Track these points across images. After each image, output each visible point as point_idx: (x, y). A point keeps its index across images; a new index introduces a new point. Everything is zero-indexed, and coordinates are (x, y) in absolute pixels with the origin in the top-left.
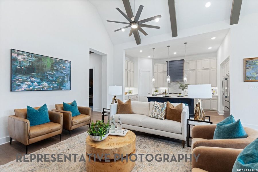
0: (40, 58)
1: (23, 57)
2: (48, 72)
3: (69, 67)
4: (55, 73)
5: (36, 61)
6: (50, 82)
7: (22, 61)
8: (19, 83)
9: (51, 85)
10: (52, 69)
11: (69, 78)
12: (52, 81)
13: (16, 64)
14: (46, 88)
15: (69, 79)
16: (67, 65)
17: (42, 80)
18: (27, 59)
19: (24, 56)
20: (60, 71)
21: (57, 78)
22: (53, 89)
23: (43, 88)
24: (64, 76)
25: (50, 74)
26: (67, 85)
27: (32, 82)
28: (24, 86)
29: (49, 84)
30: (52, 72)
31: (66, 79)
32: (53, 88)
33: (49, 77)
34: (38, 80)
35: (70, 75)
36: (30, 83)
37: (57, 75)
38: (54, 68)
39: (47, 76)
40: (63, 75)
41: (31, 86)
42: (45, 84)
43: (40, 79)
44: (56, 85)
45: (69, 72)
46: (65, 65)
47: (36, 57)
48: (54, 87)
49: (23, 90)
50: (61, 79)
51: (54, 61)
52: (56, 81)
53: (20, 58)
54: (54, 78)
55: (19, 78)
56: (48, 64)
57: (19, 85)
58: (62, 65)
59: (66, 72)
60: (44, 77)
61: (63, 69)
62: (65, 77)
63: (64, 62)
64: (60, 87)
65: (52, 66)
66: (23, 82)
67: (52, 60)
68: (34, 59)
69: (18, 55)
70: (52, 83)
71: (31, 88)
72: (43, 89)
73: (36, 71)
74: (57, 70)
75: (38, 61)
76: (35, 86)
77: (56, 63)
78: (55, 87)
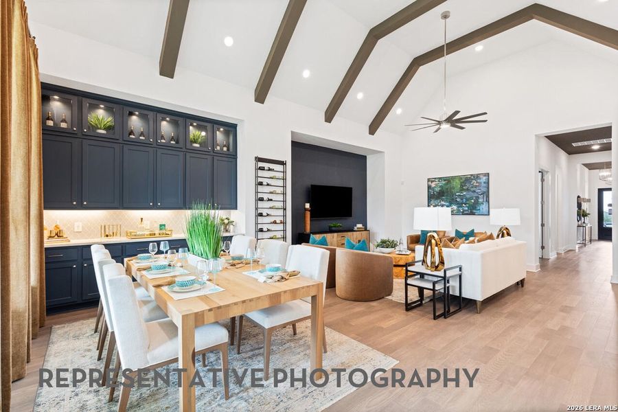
0: (448, 180)
1: (435, 183)
2: (457, 194)
3: (484, 183)
4: (464, 193)
5: (445, 184)
6: (460, 205)
7: (435, 187)
9: (460, 208)
10: (462, 190)
11: (485, 197)
12: (462, 204)
13: (430, 191)
14: (455, 212)
15: (485, 199)
16: (481, 181)
17: (451, 204)
18: (438, 184)
20: (472, 189)
21: (467, 200)
25: (459, 195)
26: (483, 208)
29: (458, 207)
30: (462, 193)
31: (480, 200)
32: (463, 212)
33: (458, 200)
34: (447, 204)
35: (487, 194)
37: (468, 196)
38: (464, 188)
40: (476, 195)
42: (454, 207)
43: (449, 202)
44: (467, 209)
45: (484, 190)
46: (478, 181)
47: (445, 180)
48: (464, 211)
50: (473, 201)
51: (464, 180)
52: (467, 204)
53: (433, 185)
54: (464, 200)
55: (433, 202)
56: (457, 184)
58: (474, 181)
59: (480, 189)
60: (453, 199)
61: (476, 187)
62: (478, 197)
63: (477, 177)
64: (472, 211)
65: (462, 186)
67: (461, 178)
69: (432, 182)
70: (462, 206)
73: (446, 194)
74: (468, 190)
75: (447, 184)
77: (466, 181)
78: (467, 211)
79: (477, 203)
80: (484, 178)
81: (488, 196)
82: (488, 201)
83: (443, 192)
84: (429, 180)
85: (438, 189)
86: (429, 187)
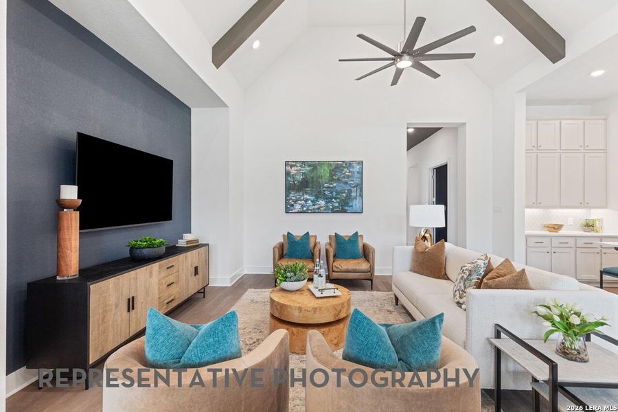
0: (314, 166)
1: (296, 168)
2: (326, 185)
3: (358, 172)
4: (335, 185)
5: (309, 171)
6: (328, 200)
7: (296, 174)
8: (293, 203)
9: (329, 204)
10: (331, 180)
11: (358, 191)
12: (332, 198)
13: (289, 179)
14: (322, 209)
15: (358, 193)
16: (354, 170)
17: (317, 198)
18: (301, 170)
19: (297, 166)
20: (344, 180)
21: (338, 193)
22: (333, 211)
23: (319, 209)
24: (350, 188)
25: (328, 187)
26: (356, 204)
27: (306, 200)
28: (298, 207)
29: (327, 203)
30: (331, 184)
31: (353, 194)
32: (332, 209)
33: (327, 193)
34: (313, 198)
35: (360, 187)
36: (303, 202)
37: (338, 189)
38: (334, 177)
39: (324, 191)
40: (348, 187)
41: (304, 206)
42: (322, 203)
43: (315, 196)
44: (337, 205)
45: (358, 181)
46: (351, 170)
47: (309, 166)
48: (334, 207)
49: (296, 211)
50: (344, 194)
51: (334, 167)
52: (338, 198)
53: (293, 171)
54: (334, 193)
55: (293, 196)
56: (325, 172)
57: (292, 205)
58: (346, 170)
59: (353, 181)
60: (320, 192)
61: (348, 177)
62: (351, 190)
63: (349, 164)
64: (344, 206)
65: (331, 175)
66: (296, 201)
67: (331, 165)
68: (308, 168)
69: (291, 167)
70: (331, 202)
71: (305, 209)
72: (318, 211)
73: (310, 185)
74: (338, 180)
75: (313, 170)
76: (309, 206)
77: (337, 168)
78: (336, 207)
79: (349, 197)
80: (358, 167)
81: (361, 190)
82: (361, 196)
83: (307, 182)
84: (287, 163)
85: (299, 177)
86: (287, 174)
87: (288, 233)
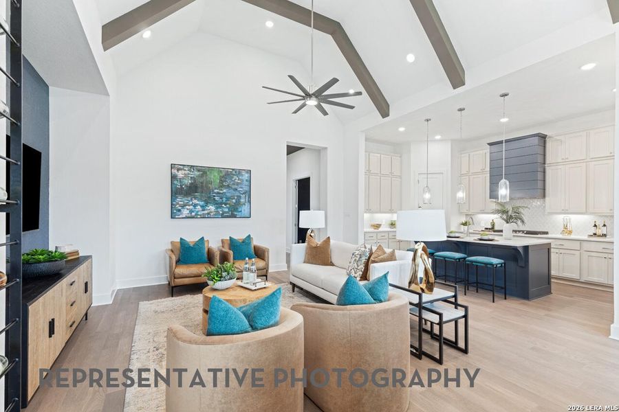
0: (204, 171)
2: (216, 191)
3: (247, 180)
4: (224, 191)
5: (198, 176)
6: (219, 205)
7: (183, 178)
8: (180, 208)
9: (219, 210)
10: (221, 186)
11: (247, 197)
12: (221, 203)
13: (176, 182)
14: (212, 214)
15: (247, 200)
16: (243, 178)
17: (207, 203)
18: (189, 174)
19: (185, 170)
21: (228, 199)
22: (223, 216)
23: (208, 214)
24: (239, 194)
25: (218, 193)
27: (195, 206)
28: (185, 212)
29: (217, 208)
30: (221, 190)
31: (242, 200)
32: (222, 214)
33: (216, 198)
34: (202, 203)
35: (248, 193)
36: (191, 207)
37: (228, 195)
39: (214, 196)
40: (237, 194)
41: (193, 212)
42: (212, 208)
43: (205, 201)
44: (227, 210)
45: (246, 188)
46: (240, 177)
47: (199, 171)
48: (224, 213)
49: (184, 216)
50: (234, 201)
51: (224, 173)
53: (180, 174)
54: (224, 199)
55: (180, 200)
56: (215, 178)
57: (179, 210)
58: (235, 177)
59: (242, 188)
60: (209, 197)
61: (238, 184)
62: (240, 197)
63: (239, 172)
64: (233, 213)
65: (221, 181)
66: (183, 206)
67: (221, 171)
68: (197, 173)
69: (178, 170)
70: (221, 207)
71: (193, 214)
72: (208, 216)
73: (199, 190)
74: (228, 186)
75: (202, 176)
76: (198, 211)
77: (227, 176)
79: (238, 203)
80: (247, 175)
81: (250, 197)
83: (196, 187)
84: (172, 166)
85: (188, 182)
86: (173, 177)
87: (181, 239)
